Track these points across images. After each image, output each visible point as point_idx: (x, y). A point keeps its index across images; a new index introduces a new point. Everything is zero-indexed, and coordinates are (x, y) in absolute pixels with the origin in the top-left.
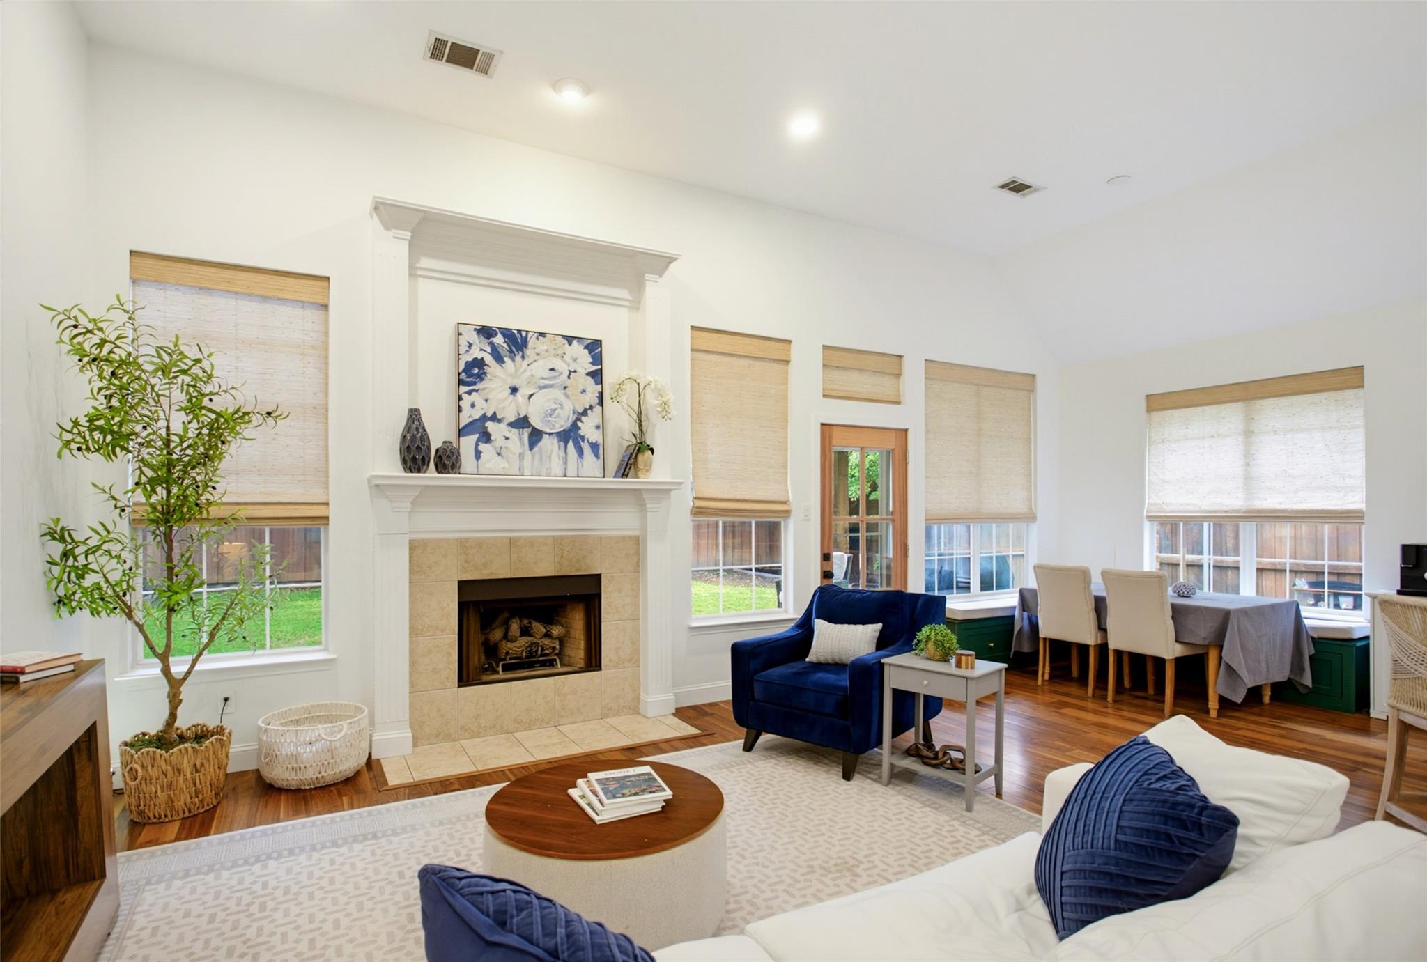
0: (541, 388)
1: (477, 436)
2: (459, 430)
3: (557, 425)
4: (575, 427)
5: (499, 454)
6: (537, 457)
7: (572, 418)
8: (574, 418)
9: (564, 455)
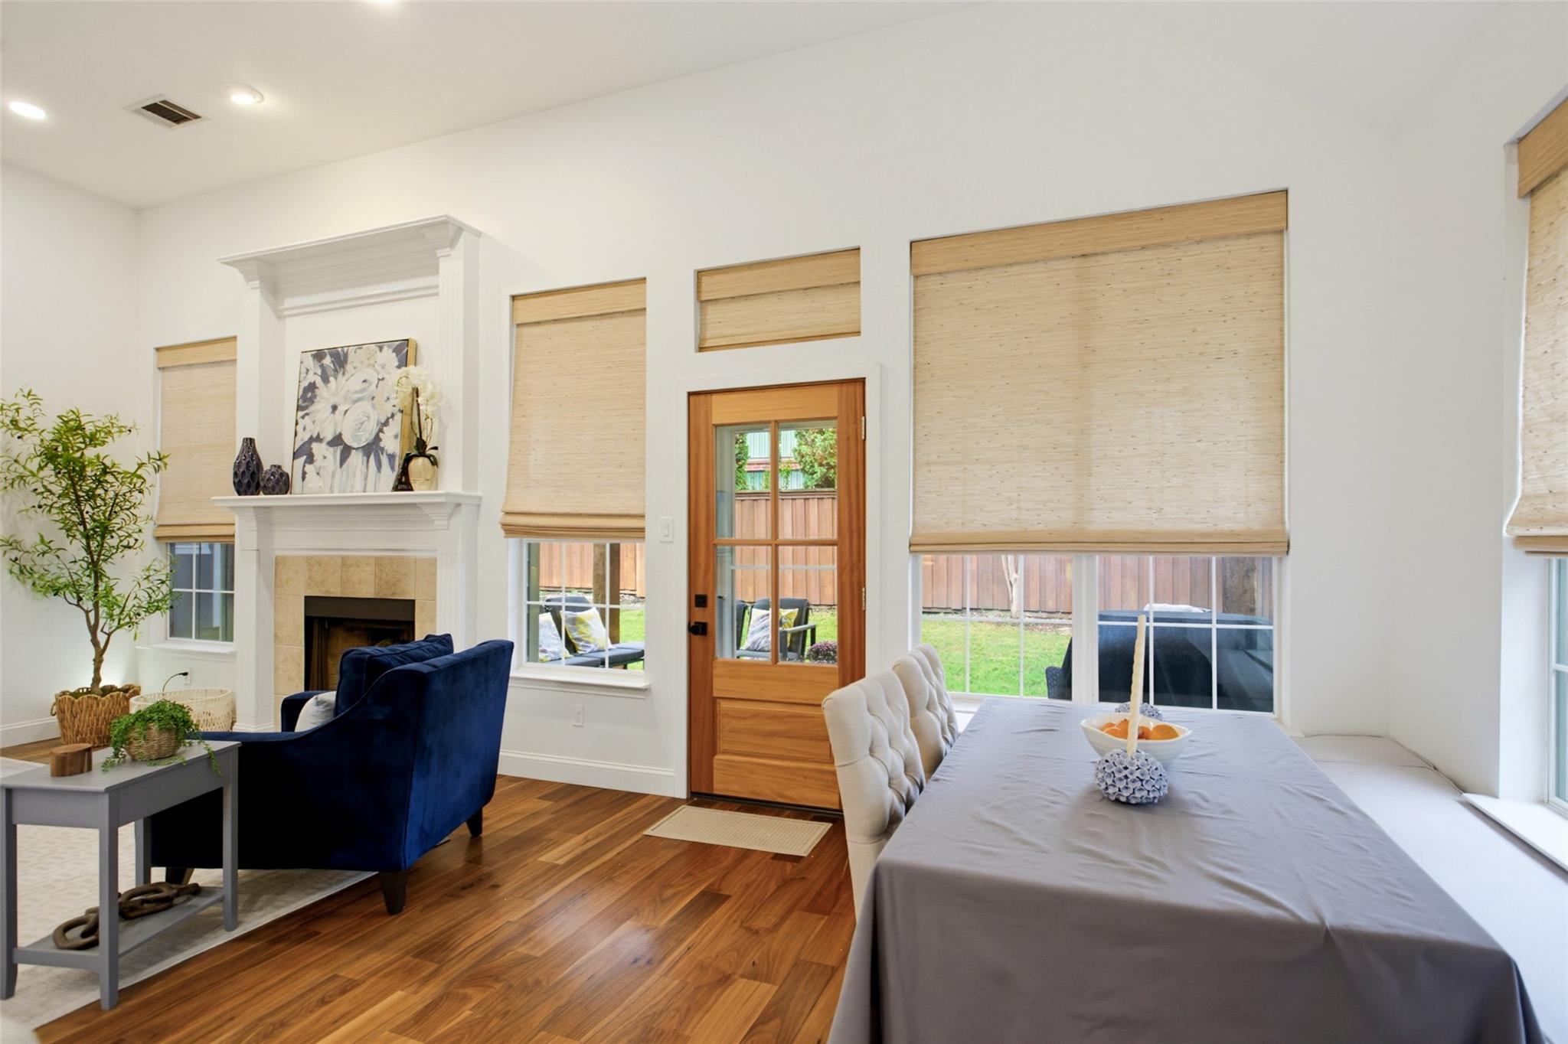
0: (355, 402)
1: (305, 457)
2: (294, 453)
3: (364, 440)
4: (377, 439)
5: (318, 474)
6: (345, 473)
7: (376, 430)
8: (377, 430)
9: (366, 470)
